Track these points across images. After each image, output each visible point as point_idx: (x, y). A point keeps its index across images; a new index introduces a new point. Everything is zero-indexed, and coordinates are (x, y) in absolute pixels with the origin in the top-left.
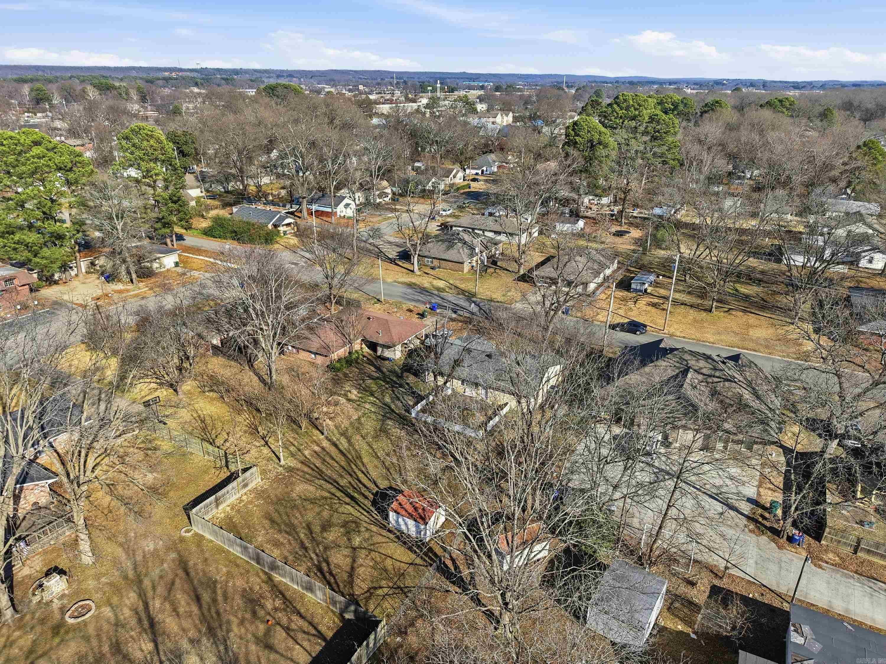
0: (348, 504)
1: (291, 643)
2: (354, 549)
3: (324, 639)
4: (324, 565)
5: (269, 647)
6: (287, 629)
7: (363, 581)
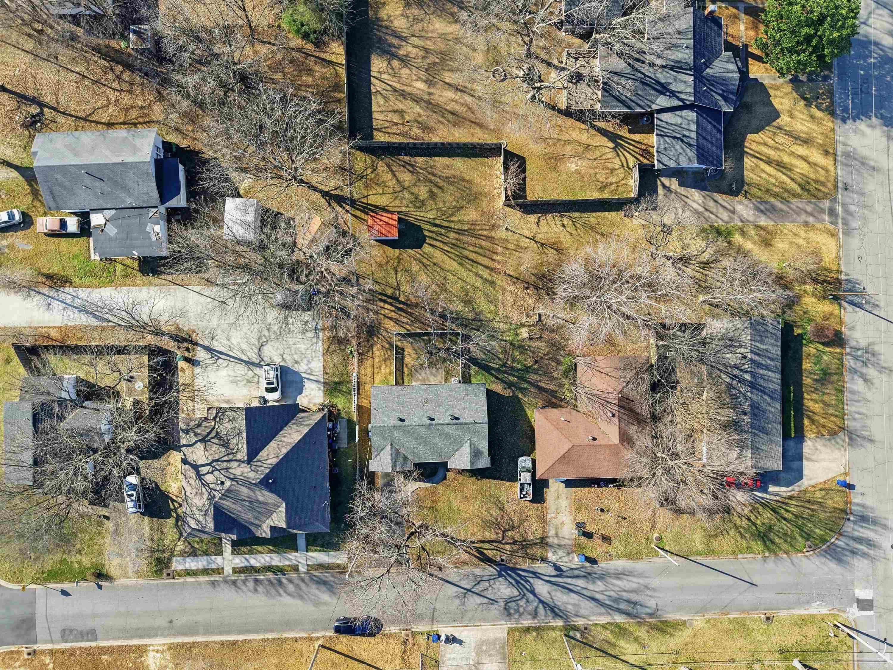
0: (434, 219)
1: (389, 119)
2: (404, 188)
3: (375, 129)
4: (411, 169)
5: (395, 111)
6: (396, 124)
7: (383, 171)
